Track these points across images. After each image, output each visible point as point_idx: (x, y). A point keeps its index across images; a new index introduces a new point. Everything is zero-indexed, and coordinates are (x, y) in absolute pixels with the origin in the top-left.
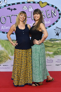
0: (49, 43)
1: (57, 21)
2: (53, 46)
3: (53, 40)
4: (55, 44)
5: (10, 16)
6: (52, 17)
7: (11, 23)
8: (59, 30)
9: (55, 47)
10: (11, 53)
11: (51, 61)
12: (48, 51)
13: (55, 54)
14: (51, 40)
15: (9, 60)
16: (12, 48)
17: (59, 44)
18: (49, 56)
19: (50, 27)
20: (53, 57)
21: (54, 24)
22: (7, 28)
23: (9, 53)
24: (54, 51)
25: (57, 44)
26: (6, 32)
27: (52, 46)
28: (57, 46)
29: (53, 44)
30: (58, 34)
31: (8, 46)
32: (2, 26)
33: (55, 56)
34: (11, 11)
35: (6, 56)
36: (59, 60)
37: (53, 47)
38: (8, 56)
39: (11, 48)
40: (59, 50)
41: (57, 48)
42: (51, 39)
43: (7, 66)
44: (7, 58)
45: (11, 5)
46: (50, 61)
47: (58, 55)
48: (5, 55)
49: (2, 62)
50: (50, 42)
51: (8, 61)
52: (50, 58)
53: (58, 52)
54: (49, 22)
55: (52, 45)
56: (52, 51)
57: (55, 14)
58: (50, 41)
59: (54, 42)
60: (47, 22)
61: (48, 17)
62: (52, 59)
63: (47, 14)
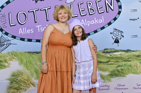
0: (102, 56)
1: (115, 19)
2: (109, 61)
3: (109, 51)
4: (112, 58)
5: (34, 10)
6: (107, 12)
7: (36, 22)
8: (119, 34)
9: (112, 63)
10: (35, 75)
11: (107, 88)
13: (113, 74)
14: (106, 51)
15: (32, 88)
16: (37, 66)
17: (119, 58)
18: (103, 79)
19: (103, 28)
20: (110, 81)
21: (110, 24)
22: (28, 31)
23: (32, 75)
24: (111, 69)
25: (116, 58)
26: (26, 38)
27: (107, 62)
28: (116, 62)
29: (109, 58)
30: (117, 41)
31: (31, 63)
32: (20, 29)
33: (113, 79)
34: (36, 2)
35: (27, 80)
36: (120, 85)
37: (110, 63)
38: (31, 79)
39: (35, 66)
40: (119, 68)
41: (117, 65)
42: (105, 49)
44: (29, 84)
46: (105, 88)
47: (118, 78)
48: (26, 78)
49: (20, 91)
50: (103, 54)
51: (30, 88)
52: (104, 82)
53: (118, 71)
54: (102, 21)
55: (107, 60)
56: (107, 71)
57: (112, 7)
58: (104, 52)
59: (111, 54)
60: (98, 21)
61: (100, 12)
62: (108, 83)
63: (98, 8)
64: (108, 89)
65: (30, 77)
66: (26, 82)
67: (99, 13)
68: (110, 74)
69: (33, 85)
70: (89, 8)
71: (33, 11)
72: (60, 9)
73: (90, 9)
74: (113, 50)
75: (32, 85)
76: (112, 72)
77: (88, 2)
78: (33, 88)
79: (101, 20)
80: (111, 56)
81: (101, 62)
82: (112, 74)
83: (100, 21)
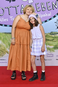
2: (53, 40)
3: (53, 33)
4: (56, 38)
5: (9, 7)
6: (53, 9)
7: (9, 15)
9: (56, 40)
10: (9, 47)
12: (48, 45)
14: (52, 33)
18: (49, 50)
19: (50, 19)
20: (54, 51)
21: (55, 17)
22: (5, 20)
23: (7, 47)
24: (55, 45)
26: (4, 24)
27: (52, 40)
29: (53, 37)
31: (6, 40)
33: (55, 50)
34: (10, 2)
35: (4, 50)
37: (54, 41)
38: (6, 49)
39: (9, 41)
42: (51, 32)
43: (5, 60)
44: (5, 52)
46: (51, 55)
48: (3, 48)
50: (50, 35)
51: (6, 55)
52: (50, 52)
54: (50, 15)
55: (53, 39)
57: (56, 7)
58: (51, 34)
59: (55, 35)
60: (47, 15)
61: (49, 9)
62: (53, 53)
63: (48, 6)
64: (53, 56)
65: (6, 48)
66: (3, 51)
68: (54, 48)
70: (42, 6)
72: (29, 7)
74: (56, 33)
75: (7, 53)
76: (55, 46)
77: (42, 3)
80: (55, 37)
81: (49, 40)
82: (55, 48)
83: (49, 15)
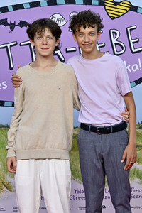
5: (8, 46)
7: (11, 69)
15: (5, 193)
18: (138, 177)
19: (139, 81)
34: (12, 29)
38: (4, 177)
45: (10, 9)
51: (2, 194)
52: (141, 183)
54: (137, 68)
60: (130, 68)
61: (134, 51)
63: (131, 41)
67: (133, 53)
69: (7, 187)
70: (114, 41)
71: (6, 47)
73: (116, 44)
75: (5, 189)
77: (112, 31)
78: (7, 193)
79: (136, 65)
83: (135, 68)
